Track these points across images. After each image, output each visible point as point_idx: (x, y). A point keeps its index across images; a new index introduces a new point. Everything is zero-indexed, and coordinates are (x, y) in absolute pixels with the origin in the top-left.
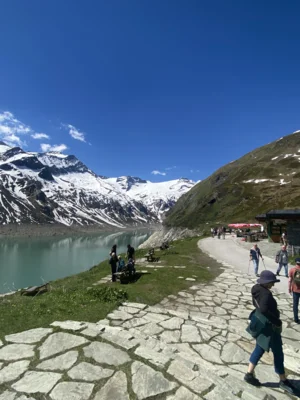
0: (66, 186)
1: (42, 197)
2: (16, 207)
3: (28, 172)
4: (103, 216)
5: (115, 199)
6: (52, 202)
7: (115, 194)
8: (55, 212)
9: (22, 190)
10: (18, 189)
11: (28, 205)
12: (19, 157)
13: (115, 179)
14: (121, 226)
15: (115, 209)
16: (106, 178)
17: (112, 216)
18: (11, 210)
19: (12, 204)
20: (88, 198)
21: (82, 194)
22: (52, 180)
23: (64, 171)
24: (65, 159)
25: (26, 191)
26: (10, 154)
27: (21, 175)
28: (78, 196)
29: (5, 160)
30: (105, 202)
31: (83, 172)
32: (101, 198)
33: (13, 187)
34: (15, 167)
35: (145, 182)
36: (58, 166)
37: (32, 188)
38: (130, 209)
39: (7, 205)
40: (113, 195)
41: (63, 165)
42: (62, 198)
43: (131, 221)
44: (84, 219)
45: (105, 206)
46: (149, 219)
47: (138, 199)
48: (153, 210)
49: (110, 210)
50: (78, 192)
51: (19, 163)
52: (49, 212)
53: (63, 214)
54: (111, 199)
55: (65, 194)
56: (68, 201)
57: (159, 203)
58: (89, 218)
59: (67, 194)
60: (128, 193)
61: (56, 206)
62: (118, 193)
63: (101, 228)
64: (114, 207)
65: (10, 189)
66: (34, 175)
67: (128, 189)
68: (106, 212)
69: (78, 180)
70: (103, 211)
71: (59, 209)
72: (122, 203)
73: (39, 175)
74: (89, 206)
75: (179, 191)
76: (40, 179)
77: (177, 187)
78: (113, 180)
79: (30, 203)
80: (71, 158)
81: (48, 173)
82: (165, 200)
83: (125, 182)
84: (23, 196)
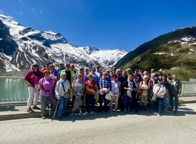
0: (58, 51)
1: (46, 56)
2: (34, 61)
3: (37, 42)
5: (84, 59)
6: (51, 59)
7: (83, 56)
9: (36, 52)
10: (33, 51)
11: (40, 60)
12: (31, 33)
13: (83, 48)
15: (84, 64)
16: (77, 47)
18: (32, 62)
19: (32, 59)
20: (70, 58)
21: (67, 56)
22: (50, 47)
23: (55, 42)
24: (55, 35)
25: (39, 52)
26: (26, 31)
27: (33, 43)
28: (64, 57)
29: (23, 35)
30: (79, 60)
31: (65, 43)
32: (76, 58)
33: (31, 50)
34: (29, 39)
35: (99, 50)
36: (52, 39)
37: (41, 51)
38: (92, 65)
39: (30, 60)
41: (55, 38)
42: (56, 57)
45: (79, 63)
47: (95, 60)
48: (103, 66)
49: (81, 65)
50: (64, 54)
51: (31, 37)
54: (82, 59)
55: (57, 55)
56: (59, 59)
57: (106, 62)
59: (59, 55)
60: (90, 56)
61: (54, 61)
62: (85, 56)
65: (29, 51)
66: (40, 44)
67: (90, 54)
68: (79, 65)
69: (63, 47)
70: (78, 65)
71: (56, 63)
72: (88, 61)
73: (43, 44)
74: (71, 62)
75: (117, 56)
76: (43, 46)
77: (116, 54)
78: (82, 48)
79: (41, 59)
80: (58, 35)
81: (48, 43)
82: (109, 60)
83: (88, 50)
84: (37, 55)
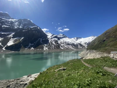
0: (62, 41)
1: (58, 43)
2: (53, 46)
4: (70, 47)
5: (73, 43)
6: (60, 44)
8: (60, 46)
10: (54, 42)
12: (54, 36)
14: (75, 49)
16: (71, 38)
17: (73, 47)
18: (52, 46)
21: (66, 42)
22: (60, 40)
23: (62, 38)
25: (55, 42)
26: (52, 36)
27: (54, 39)
32: (70, 43)
35: (81, 38)
37: (56, 42)
38: (77, 45)
39: (52, 45)
40: (73, 42)
41: (62, 37)
42: (62, 43)
43: (77, 48)
44: (66, 48)
45: (71, 45)
46: (83, 47)
47: (79, 42)
48: (84, 45)
49: (72, 45)
51: (54, 37)
52: (59, 46)
53: (62, 47)
57: (86, 43)
58: (67, 47)
60: (77, 41)
61: (61, 45)
62: (74, 41)
63: (70, 50)
64: (73, 45)
65: (52, 42)
66: (56, 39)
69: (65, 39)
70: (70, 46)
72: (75, 44)
74: (67, 45)
75: (92, 39)
77: (91, 39)
78: (73, 39)
79: (55, 45)
80: (63, 35)
81: (59, 39)
82: (88, 42)
83: (76, 39)
84: (54, 43)
